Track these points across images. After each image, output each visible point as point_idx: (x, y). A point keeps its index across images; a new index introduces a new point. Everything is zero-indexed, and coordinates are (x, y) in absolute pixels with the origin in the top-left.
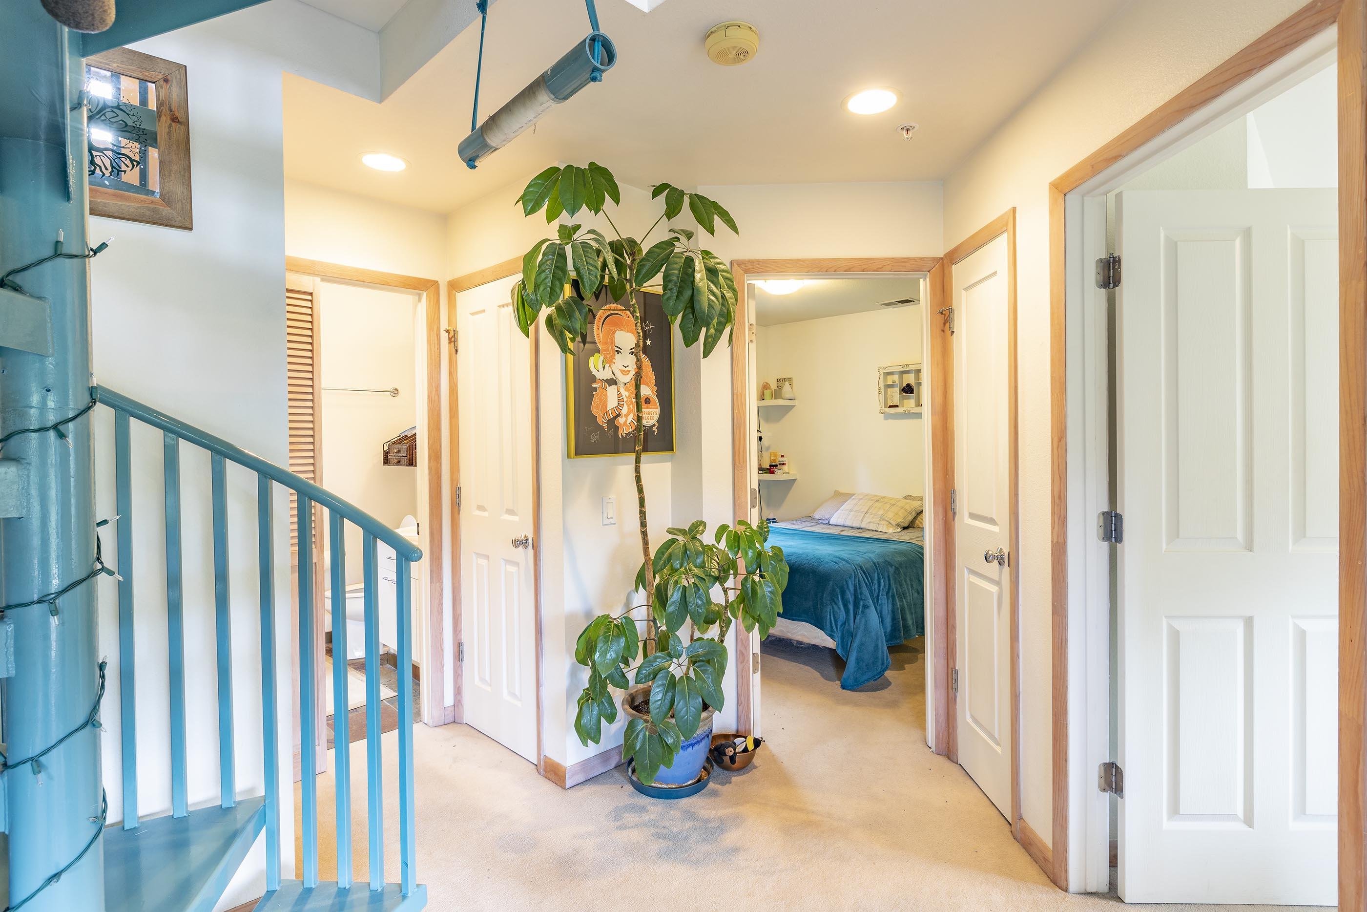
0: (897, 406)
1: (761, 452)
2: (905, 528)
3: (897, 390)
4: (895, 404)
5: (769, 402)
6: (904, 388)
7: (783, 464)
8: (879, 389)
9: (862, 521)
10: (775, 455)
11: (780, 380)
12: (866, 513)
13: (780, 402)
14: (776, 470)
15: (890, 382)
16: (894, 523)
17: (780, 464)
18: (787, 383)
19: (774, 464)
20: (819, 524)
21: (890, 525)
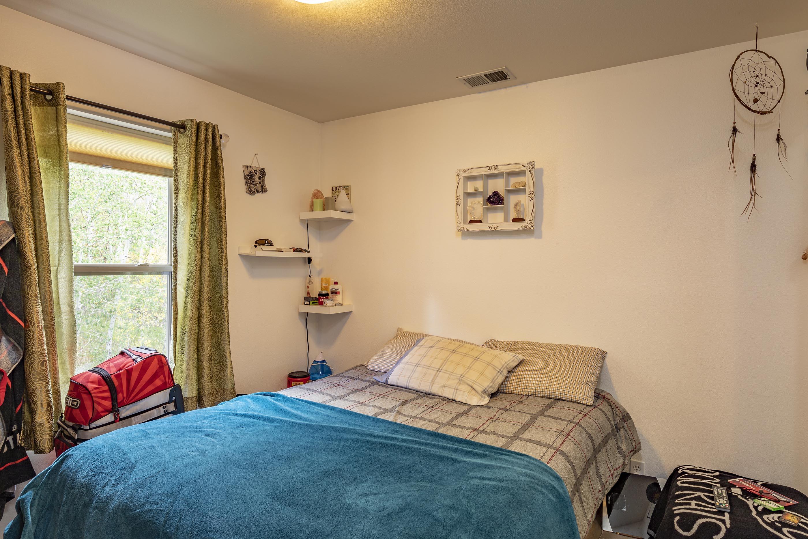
0: (480, 221)
1: (310, 276)
2: (493, 395)
3: (480, 200)
4: (477, 218)
5: (319, 214)
6: (490, 197)
7: (336, 293)
8: (457, 199)
9: (433, 382)
10: (328, 281)
11: (336, 189)
12: (439, 370)
13: (332, 214)
14: (325, 301)
15: (471, 189)
16: (480, 389)
17: (332, 293)
18: (343, 192)
19: (323, 292)
20: (372, 383)
21: (473, 391)
